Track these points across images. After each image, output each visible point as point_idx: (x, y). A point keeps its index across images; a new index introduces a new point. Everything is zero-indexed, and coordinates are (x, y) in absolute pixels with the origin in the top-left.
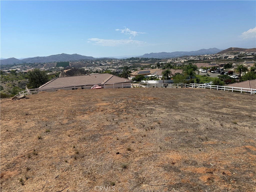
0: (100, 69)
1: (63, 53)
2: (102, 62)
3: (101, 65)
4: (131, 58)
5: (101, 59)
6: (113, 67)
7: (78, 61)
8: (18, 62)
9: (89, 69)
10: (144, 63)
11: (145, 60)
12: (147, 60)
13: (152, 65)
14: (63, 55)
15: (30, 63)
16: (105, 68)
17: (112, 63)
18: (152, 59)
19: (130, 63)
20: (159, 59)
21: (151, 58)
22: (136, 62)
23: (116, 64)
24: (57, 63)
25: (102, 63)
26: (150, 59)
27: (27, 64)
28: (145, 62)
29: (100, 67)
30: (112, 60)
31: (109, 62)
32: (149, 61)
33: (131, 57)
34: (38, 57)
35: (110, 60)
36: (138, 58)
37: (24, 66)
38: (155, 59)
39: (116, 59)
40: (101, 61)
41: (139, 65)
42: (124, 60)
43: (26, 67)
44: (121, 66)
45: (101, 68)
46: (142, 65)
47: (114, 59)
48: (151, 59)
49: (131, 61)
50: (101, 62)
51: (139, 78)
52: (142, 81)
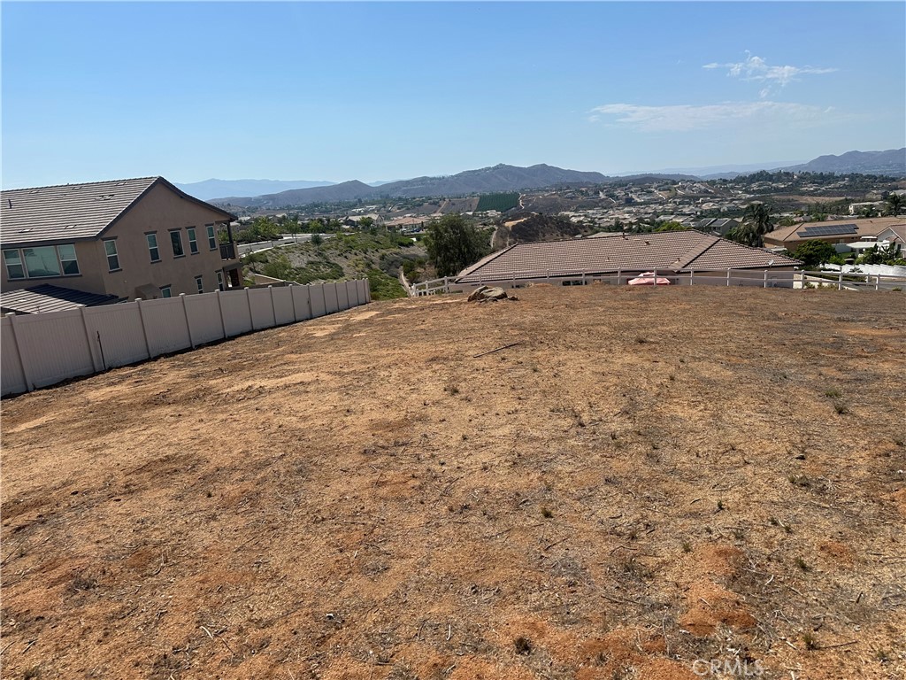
0: (627, 216)
1: (501, 164)
2: (636, 191)
3: (629, 202)
4: (754, 175)
5: (630, 181)
6: (675, 209)
7: (547, 191)
8: (367, 196)
9: (585, 216)
10: (812, 194)
11: (821, 184)
12: (830, 183)
13: (853, 201)
14: (501, 169)
15: (400, 199)
16: (646, 213)
17: (676, 196)
18: (853, 177)
19: (748, 196)
20: (884, 179)
21: (850, 173)
22: (777, 190)
23: (692, 199)
24: (481, 197)
25: (634, 196)
26: (843, 177)
27: (394, 202)
28: (816, 190)
29: (626, 209)
30: (674, 183)
31: (664, 190)
32: (838, 185)
33: (755, 170)
34: (424, 180)
35: (667, 184)
36: (787, 174)
37: (384, 207)
38: (869, 177)
39: (693, 181)
40: (629, 188)
41: (789, 200)
42: (725, 181)
43: (390, 211)
44: (711, 204)
45: (628, 212)
46: (804, 204)
47: (684, 179)
48: (848, 176)
49: (754, 186)
50: (631, 192)
51: (809, 252)
52: (827, 266)
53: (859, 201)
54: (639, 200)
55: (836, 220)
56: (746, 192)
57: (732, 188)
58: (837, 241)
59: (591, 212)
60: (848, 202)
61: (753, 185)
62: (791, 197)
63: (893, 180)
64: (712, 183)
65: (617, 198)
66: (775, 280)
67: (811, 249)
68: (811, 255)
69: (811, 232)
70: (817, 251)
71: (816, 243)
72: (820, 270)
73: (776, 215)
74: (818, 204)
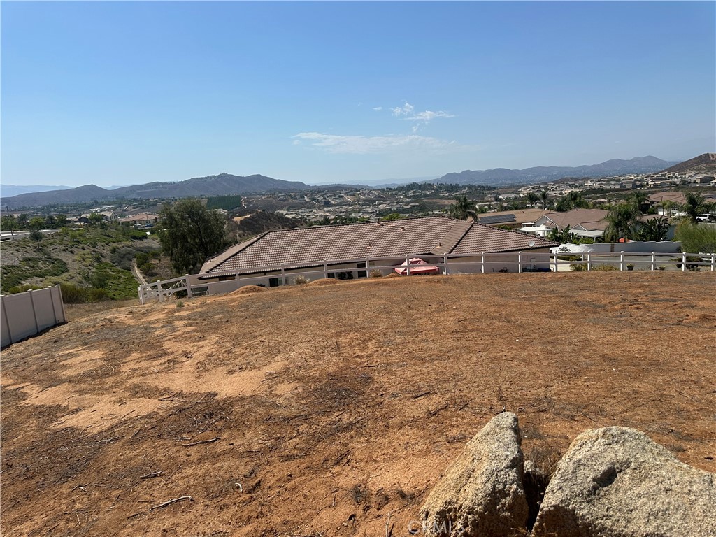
0: (327, 214)
1: (224, 174)
2: (331, 196)
4: (409, 186)
5: (326, 189)
6: (361, 209)
7: (264, 195)
8: (103, 198)
9: (296, 214)
10: (447, 198)
11: (452, 191)
12: (457, 191)
14: (224, 177)
15: (135, 200)
16: (341, 212)
17: (359, 200)
18: (470, 187)
19: (408, 200)
21: (467, 185)
22: (425, 196)
25: (330, 200)
26: (464, 187)
27: (129, 203)
29: (325, 209)
30: (357, 190)
31: (351, 195)
32: (462, 192)
33: (409, 182)
34: (156, 184)
37: (120, 207)
38: (479, 186)
39: (369, 189)
40: (326, 194)
42: (391, 189)
43: (125, 210)
44: (385, 205)
45: (328, 211)
47: (363, 188)
50: (328, 197)
54: (334, 203)
56: (406, 197)
57: (396, 194)
59: (300, 211)
60: (475, 203)
61: (410, 192)
62: (435, 201)
64: (383, 191)
65: (318, 201)
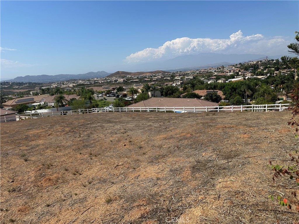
11: (20, 85)
12: (22, 85)
13: (31, 91)
20: (39, 84)
21: (28, 82)
22: (5, 88)
26: (26, 83)
28: (18, 88)
32: (25, 86)
38: (34, 83)
41: (10, 91)
46: (16, 92)
48: (28, 83)
51: (20, 108)
52: (27, 112)
53: (33, 91)
55: (27, 97)
58: (29, 103)
60: (30, 91)
63: (41, 84)
66: (9, 119)
67: (20, 107)
68: (21, 109)
69: (19, 101)
70: (23, 107)
71: (22, 105)
72: (25, 113)
73: (6, 96)
74: (20, 92)
